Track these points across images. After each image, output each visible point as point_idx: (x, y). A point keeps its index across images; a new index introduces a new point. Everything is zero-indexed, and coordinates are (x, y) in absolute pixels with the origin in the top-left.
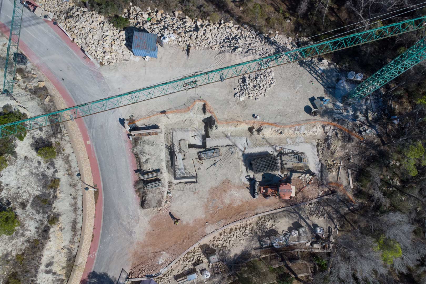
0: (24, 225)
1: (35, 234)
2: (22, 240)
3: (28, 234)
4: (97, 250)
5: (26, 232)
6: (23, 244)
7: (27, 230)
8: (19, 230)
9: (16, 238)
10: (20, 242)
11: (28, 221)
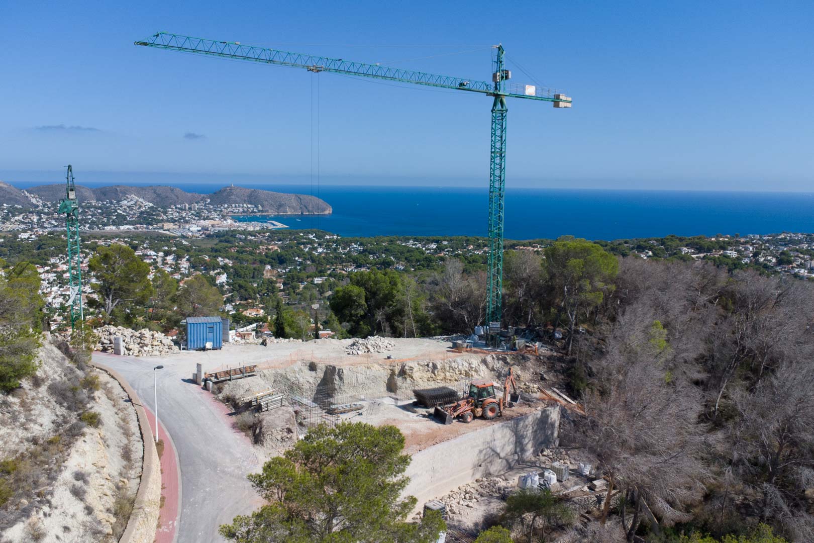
0: (30, 410)
1: (49, 433)
2: (21, 435)
3: (35, 430)
4: (178, 518)
5: (32, 425)
6: (22, 442)
7: (35, 422)
8: (20, 413)
9: (10, 427)
10: (17, 436)
11: (39, 406)
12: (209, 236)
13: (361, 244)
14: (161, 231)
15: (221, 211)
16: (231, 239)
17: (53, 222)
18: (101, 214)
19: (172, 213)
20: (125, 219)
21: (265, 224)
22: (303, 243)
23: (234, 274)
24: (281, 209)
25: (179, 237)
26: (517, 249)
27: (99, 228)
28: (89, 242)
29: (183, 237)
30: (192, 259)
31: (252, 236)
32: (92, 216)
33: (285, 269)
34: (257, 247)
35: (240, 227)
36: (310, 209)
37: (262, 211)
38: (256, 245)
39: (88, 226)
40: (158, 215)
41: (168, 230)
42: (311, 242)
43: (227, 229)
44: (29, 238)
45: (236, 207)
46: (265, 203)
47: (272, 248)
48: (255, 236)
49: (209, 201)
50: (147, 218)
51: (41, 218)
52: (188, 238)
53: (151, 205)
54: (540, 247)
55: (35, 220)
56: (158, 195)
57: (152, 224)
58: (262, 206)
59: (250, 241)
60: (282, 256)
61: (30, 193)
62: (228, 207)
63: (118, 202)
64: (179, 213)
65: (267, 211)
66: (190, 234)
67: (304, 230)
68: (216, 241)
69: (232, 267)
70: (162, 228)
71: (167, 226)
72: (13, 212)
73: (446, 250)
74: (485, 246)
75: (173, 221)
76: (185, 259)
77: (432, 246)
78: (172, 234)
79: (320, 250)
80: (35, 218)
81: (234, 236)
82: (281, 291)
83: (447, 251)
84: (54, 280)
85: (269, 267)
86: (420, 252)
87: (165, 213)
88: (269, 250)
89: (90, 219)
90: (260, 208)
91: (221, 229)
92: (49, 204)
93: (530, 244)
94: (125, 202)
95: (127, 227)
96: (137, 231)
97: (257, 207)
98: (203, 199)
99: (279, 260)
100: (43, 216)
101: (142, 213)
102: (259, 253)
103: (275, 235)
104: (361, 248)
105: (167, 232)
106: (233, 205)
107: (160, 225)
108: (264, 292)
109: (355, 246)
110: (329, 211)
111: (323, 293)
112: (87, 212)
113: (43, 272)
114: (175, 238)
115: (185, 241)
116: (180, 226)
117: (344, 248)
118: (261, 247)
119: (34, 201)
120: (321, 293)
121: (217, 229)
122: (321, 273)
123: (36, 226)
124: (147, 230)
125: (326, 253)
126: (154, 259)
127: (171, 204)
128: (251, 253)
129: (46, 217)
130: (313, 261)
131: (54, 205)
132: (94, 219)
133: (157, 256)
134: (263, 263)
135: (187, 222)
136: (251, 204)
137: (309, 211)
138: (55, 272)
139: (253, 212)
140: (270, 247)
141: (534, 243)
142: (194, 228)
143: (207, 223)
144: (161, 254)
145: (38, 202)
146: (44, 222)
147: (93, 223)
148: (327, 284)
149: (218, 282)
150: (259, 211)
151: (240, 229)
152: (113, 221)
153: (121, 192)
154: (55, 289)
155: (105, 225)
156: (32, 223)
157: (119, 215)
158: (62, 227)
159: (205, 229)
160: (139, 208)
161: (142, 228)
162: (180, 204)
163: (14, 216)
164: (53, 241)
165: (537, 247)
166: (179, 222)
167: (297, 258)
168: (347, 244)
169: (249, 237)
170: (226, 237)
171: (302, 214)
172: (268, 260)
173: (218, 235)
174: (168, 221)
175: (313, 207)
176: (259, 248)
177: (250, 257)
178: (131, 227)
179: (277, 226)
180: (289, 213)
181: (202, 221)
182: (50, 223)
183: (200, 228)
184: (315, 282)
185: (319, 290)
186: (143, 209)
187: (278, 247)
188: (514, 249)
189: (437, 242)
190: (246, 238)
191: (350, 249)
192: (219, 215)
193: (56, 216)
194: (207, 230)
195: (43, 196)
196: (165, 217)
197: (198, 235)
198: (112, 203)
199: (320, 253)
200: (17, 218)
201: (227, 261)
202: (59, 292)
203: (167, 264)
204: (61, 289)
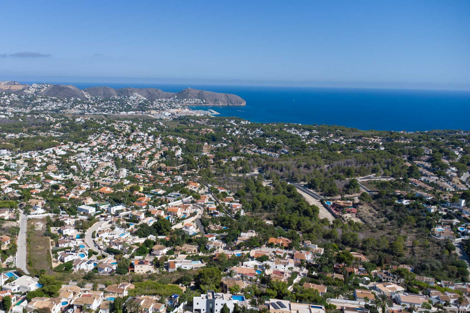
12: (174, 119)
13: (262, 130)
14: (149, 115)
15: (183, 103)
16: (187, 122)
17: (95, 109)
18: (119, 104)
19: (156, 104)
20: (131, 108)
21: (207, 112)
22: (228, 127)
23: (186, 149)
24: (216, 102)
25: (158, 120)
26: (363, 139)
27: (117, 113)
28: (110, 125)
29: (161, 119)
30: (163, 138)
31: (198, 120)
32: (115, 105)
33: (216, 145)
34: (200, 129)
35: (192, 113)
36: (233, 102)
37: (205, 103)
38: (200, 127)
39: (112, 111)
40: (148, 106)
41: (153, 115)
42: (232, 126)
43: (185, 115)
44: (81, 121)
45: (191, 100)
46: (207, 99)
47: (209, 131)
48: (200, 120)
49: (176, 97)
50: (142, 107)
51: (89, 107)
52: (163, 120)
53: (145, 99)
54: (379, 138)
55: (86, 108)
56: (149, 93)
57: (145, 111)
58: (206, 100)
59: (197, 123)
60: (215, 136)
61: (85, 91)
62: (187, 101)
63: (129, 97)
64: (159, 104)
65: (208, 103)
66: (165, 117)
67: (228, 117)
68: (178, 123)
69: (185, 145)
70: (150, 113)
71: (153, 112)
72: (76, 102)
73: (315, 136)
74: (341, 135)
75: (156, 109)
76: (159, 138)
77: (306, 133)
78: (155, 117)
79: (237, 132)
80: (86, 107)
81: (188, 120)
82: (212, 164)
83: (316, 138)
84: (89, 152)
85: (206, 144)
86: (298, 138)
87: (152, 104)
88: (207, 132)
89: (113, 107)
90: (204, 101)
91: (182, 115)
92: (94, 98)
93: (373, 136)
94: (132, 97)
95: (131, 112)
96: (137, 115)
97: (202, 101)
98: (173, 96)
99: (212, 139)
100: (90, 105)
101: (140, 104)
102: (201, 134)
103: (212, 121)
104: (262, 132)
105: (152, 116)
106: (189, 100)
107: (149, 111)
108: (202, 164)
109: (258, 130)
110: (244, 104)
111: (237, 168)
112: (112, 103)
113: (84, 147)
114: (156, 120)
115: (161, 122)
116: (159, 112)
117: (252, 132)
118: (203, 129)
119: (86, 96)
120: (236, 168)
121: (179, 115)
122: (236, 152)
123: (86, 111)
124: (142, 114)
125: (241, 136)
126: (143, 138)
127: (156, 98)
128: (197, 134)
129: (92, 106)
130: (233, 141)
131: (96, 99)
132: (115, 107)
133: (144, 136)
134: (203, 141)
135: (163, 110)
136: (199, 99)
137: (232, 104)
138: (90, 147)
139: (200, 103)
140: (208, 130)
141: (375, 135)
142: (167, 114)
143: (174, 111)
144: (146, 134)
145: (88, 96)
146: (90, 109)
147: (115, 110)
148: (240, 162)
149: (176, 155)
150: (204, 103)
151: (192, 115)
152: (125, 109)
153: (130, 91)
154: (88, 158)
155: (121, 111)
156: (84, 109)
157: (128, 105)
158: (99, 112)
159: (173, 114)
160: (139, 101)
161: (140, 113)
162: (161, 98)
163: (76, 105)
164: (92, 124)
165: (377, 138)
166: (159, 110)
167: (223, 138)
168: (253, 129)
169: (197, 121)
170: (184, 120)
171: (228, 105)
172: (206, 139)
173: (180, 118)
174: (153, 109)
175: (235, 101)
176: (202, 130)
177: (196, 137)
178: (134, 112)
179: (213, 113)
180: (221, 105)
181: (171, 110)
182: (93, 110)
183: (170, 114)
184: (233, 160)
185: (234, 166)
186: (140, 102)
187: (213, 129)
188: (361, 139)
189: (310, 130)
190: (195, 122)
191: (255, 132)
192: (181, 106)
193: (96, 106)
194: (174, 115)
195: (91, 93)
196: (152, 107)
197: (169, 118)
198: (125, 97)
199: (237, 135)
200: (77, 106)
201: (183, 139)
202: (90, 161)
203: (149, 141)
204: (92, 159)
